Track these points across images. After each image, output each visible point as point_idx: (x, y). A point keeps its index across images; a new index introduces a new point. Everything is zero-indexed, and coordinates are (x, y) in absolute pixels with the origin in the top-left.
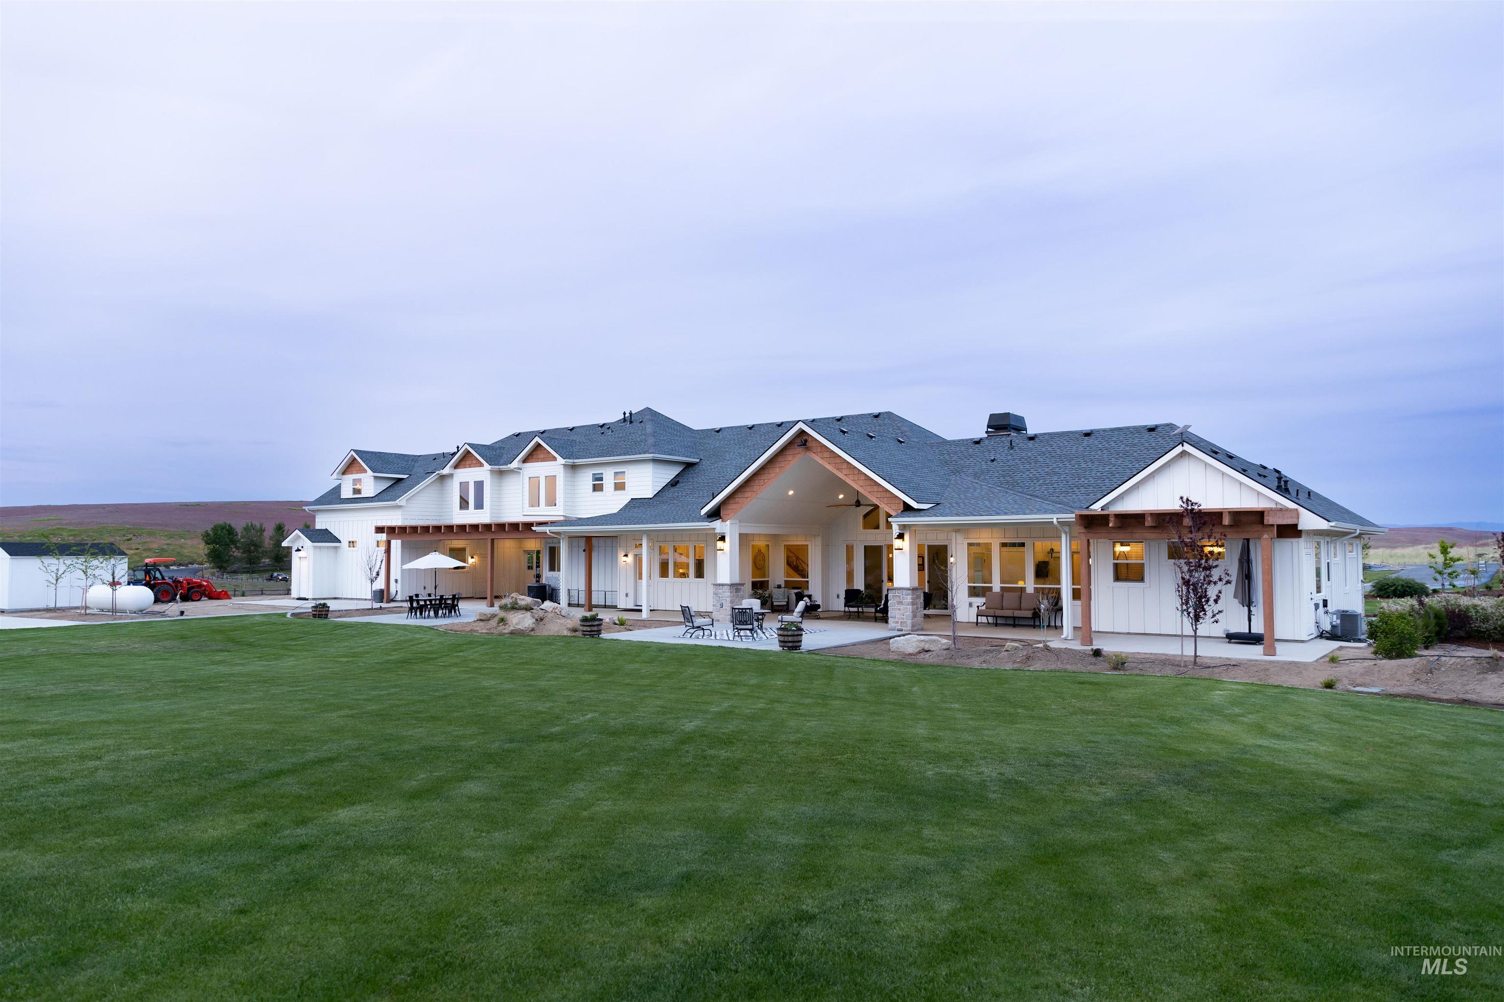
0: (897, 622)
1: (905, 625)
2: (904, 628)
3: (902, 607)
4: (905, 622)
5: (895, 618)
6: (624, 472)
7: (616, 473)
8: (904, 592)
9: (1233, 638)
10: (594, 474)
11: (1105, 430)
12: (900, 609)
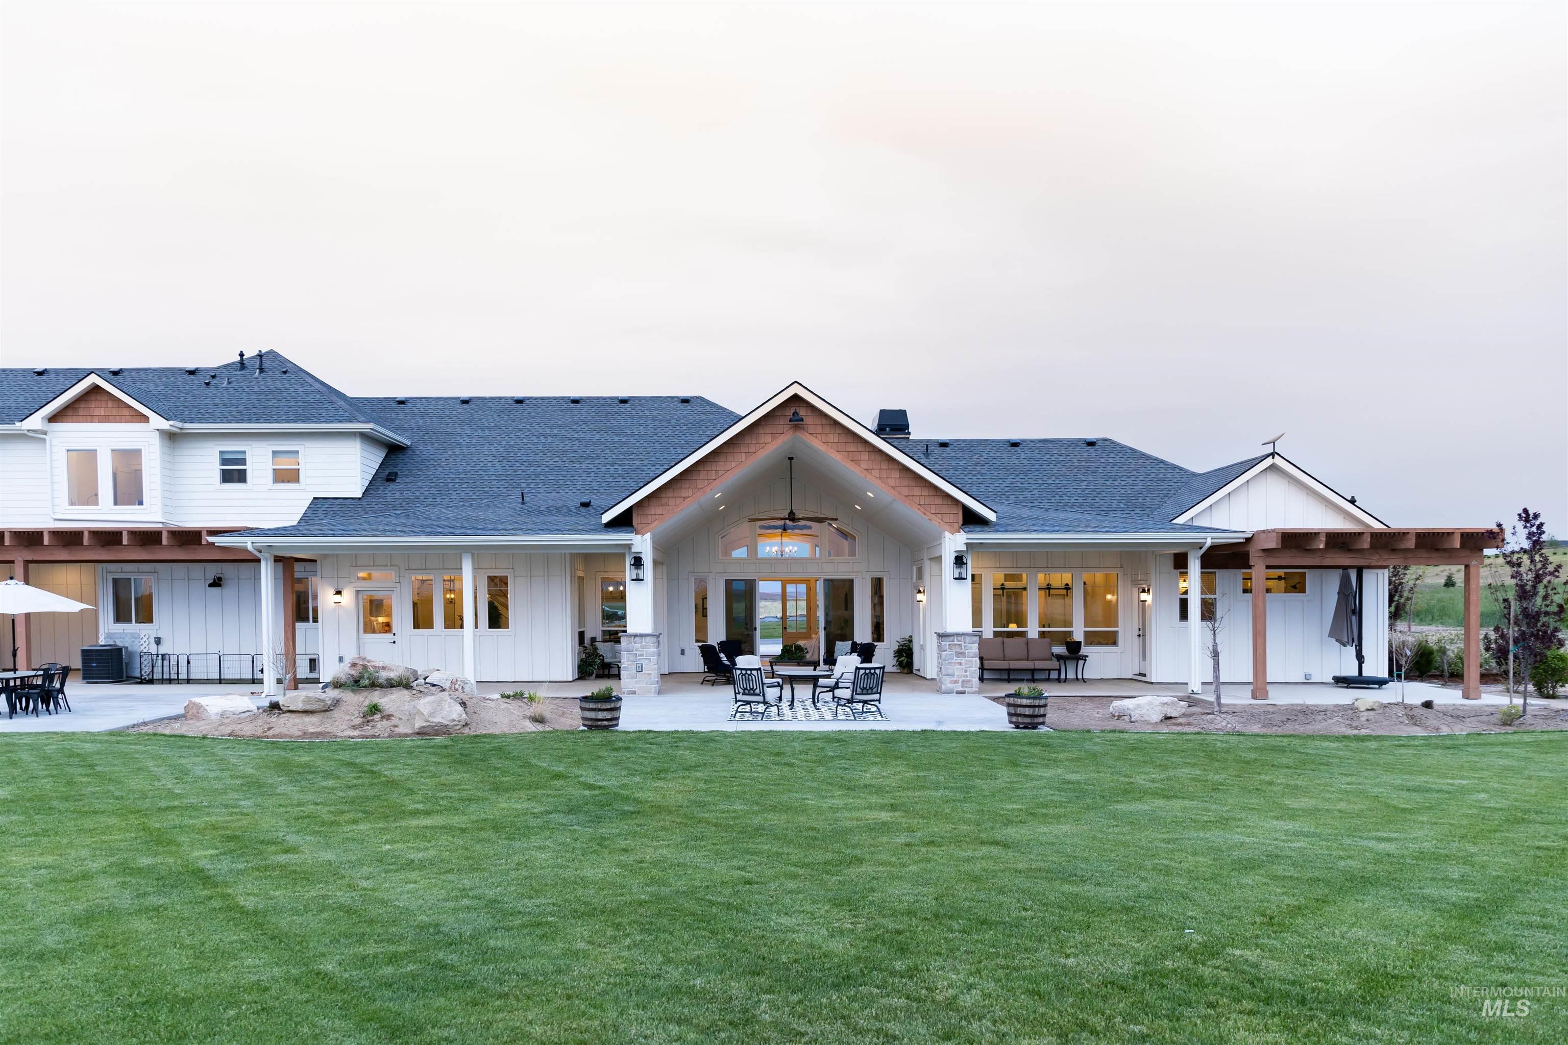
0: (956, 682)
1: (969, 685)
2: (966, 690)
3: (963, 660)
4: (969, 681)
5: (953, 675)
6: (297, 452)
7: (274, 452)
8: (968, 639)
9: (1342, 681)
10: (221, 452)
11: (1032, 441)
12: (960, 664)
